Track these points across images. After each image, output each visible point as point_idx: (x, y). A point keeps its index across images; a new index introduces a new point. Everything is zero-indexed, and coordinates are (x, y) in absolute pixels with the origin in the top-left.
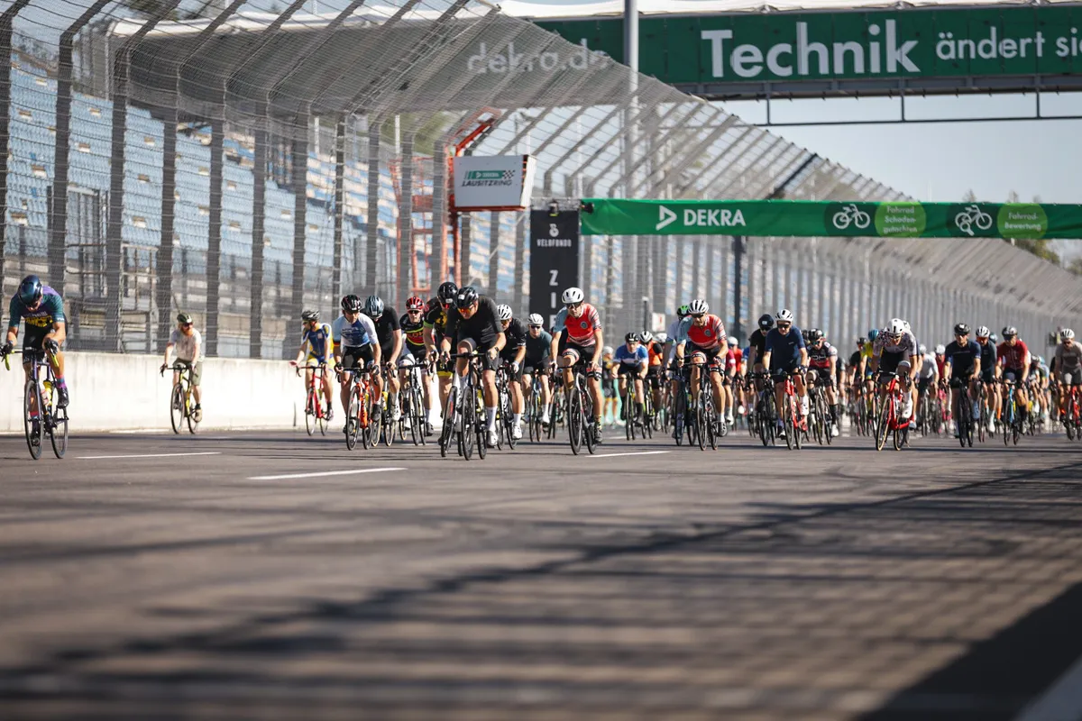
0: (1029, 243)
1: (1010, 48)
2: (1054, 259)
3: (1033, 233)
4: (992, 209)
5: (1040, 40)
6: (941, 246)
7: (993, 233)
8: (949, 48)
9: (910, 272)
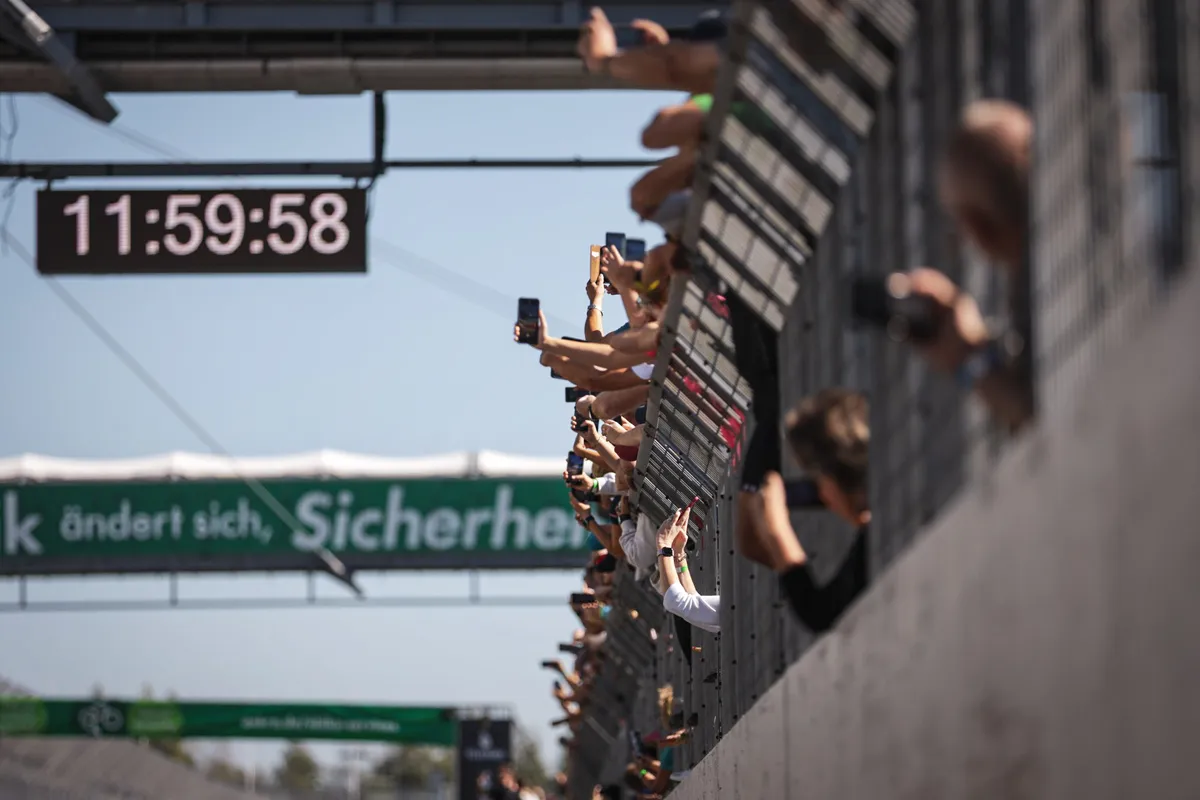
0: (163, 743)
1: (144, 526)
2: (188, 762)
3: (167, 734)
4: (122, 707)
5: (177, 517)
6: (62, 748)
7: (123, 732)
8: (76, 525)
9: (29, 776)
